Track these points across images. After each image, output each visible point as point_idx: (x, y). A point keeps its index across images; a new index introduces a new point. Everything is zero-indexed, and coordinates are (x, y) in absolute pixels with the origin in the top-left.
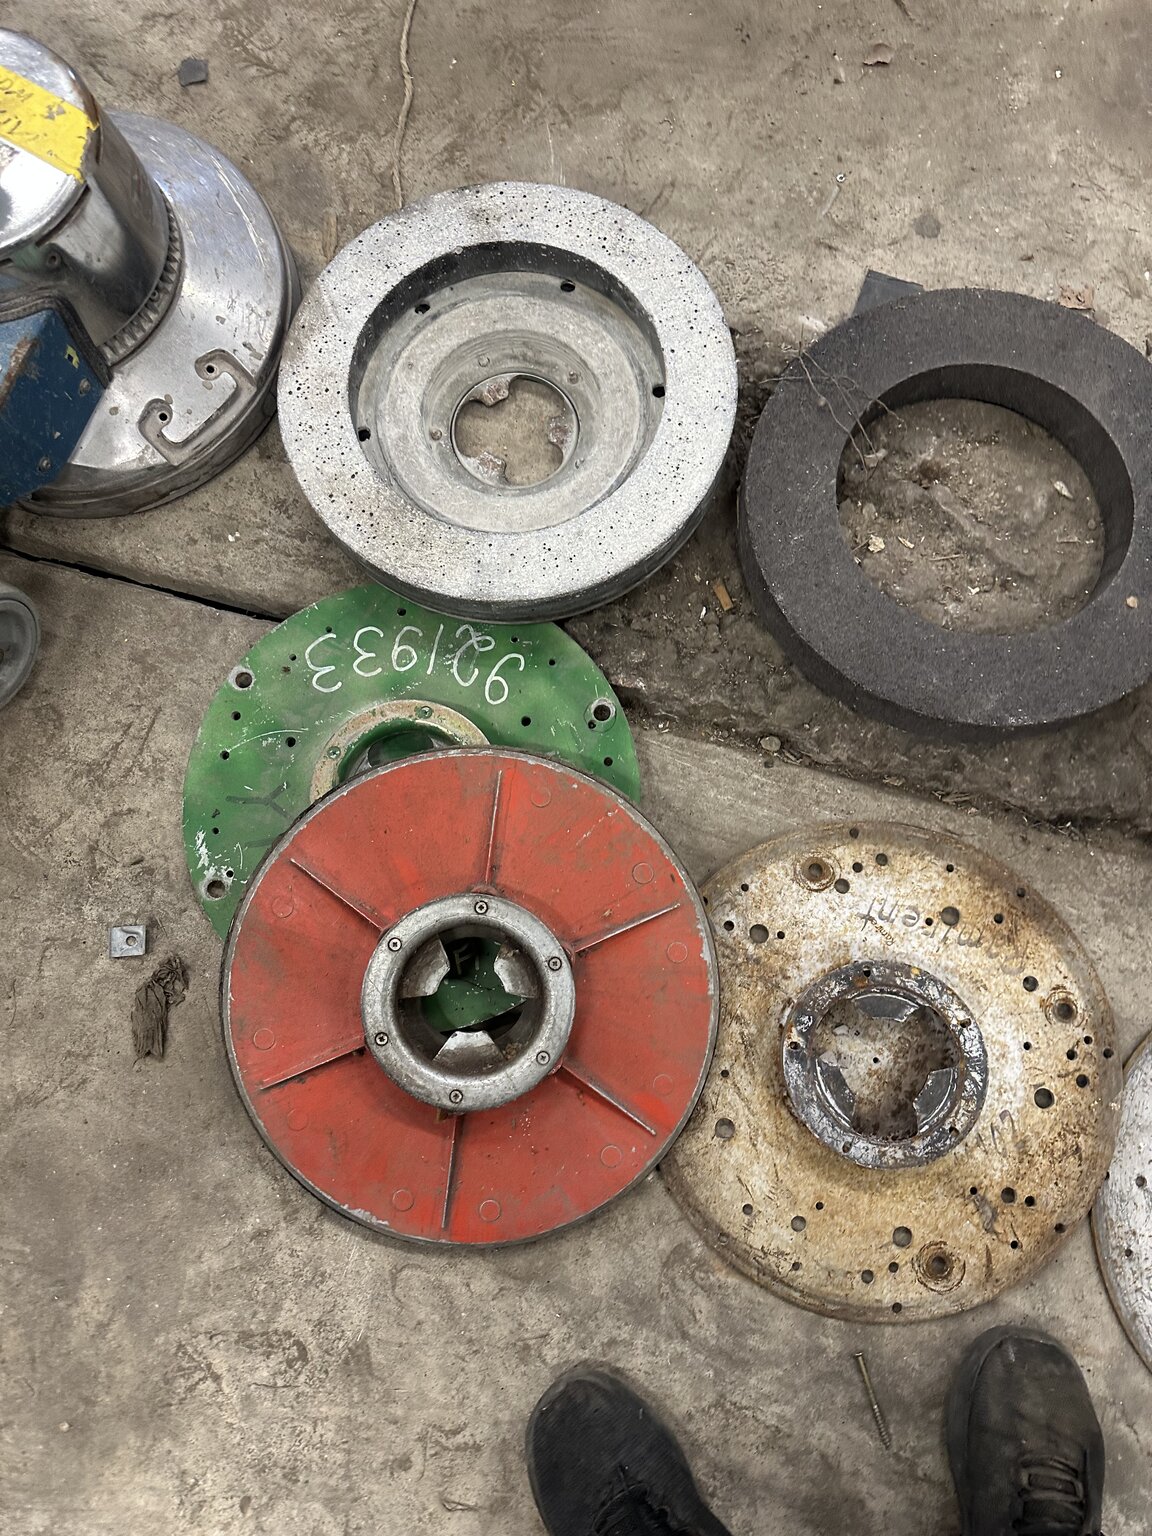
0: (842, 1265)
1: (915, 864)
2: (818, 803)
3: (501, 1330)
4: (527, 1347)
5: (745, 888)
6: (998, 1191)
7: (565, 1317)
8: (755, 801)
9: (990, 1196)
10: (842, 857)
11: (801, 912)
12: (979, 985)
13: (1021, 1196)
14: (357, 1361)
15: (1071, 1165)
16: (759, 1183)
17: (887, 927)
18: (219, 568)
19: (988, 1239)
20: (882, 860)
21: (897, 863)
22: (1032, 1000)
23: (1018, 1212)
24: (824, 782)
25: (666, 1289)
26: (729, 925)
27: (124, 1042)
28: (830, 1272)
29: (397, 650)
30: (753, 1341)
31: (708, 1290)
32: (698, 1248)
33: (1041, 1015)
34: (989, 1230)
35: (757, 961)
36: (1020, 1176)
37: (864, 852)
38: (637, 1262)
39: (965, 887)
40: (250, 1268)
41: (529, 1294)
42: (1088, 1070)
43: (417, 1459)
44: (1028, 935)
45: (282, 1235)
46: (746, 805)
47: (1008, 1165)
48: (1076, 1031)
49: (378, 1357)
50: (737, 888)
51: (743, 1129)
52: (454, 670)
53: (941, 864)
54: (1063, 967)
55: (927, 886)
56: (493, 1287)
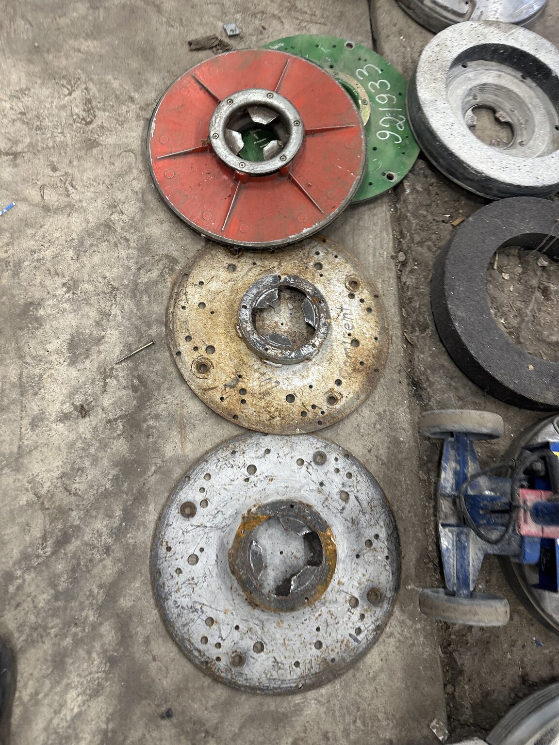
0: (190, 327)
1: (373, 324)
2: (383, 281)
3: (120, 196)
4: (115, 207)
5: (336, 257)
6: (244, 386)
7: (133, 219)
8: (374, 255)
9: (240, 383)
10: (364, 293)
11: (334, 281)
12: (330, 361)
13: (244, 397)
14: (91, 144)
15: (265, 417)
16: (214, 286)
17: (341, 317)
18: (388, 36)
19: (221, 386)
20: (369, 310)
21: (370, 316)
22: (332, 384)
23: (237, 397)
24: (393, 281)
25: (157, 258)
26: (318, 254)
27: (192, 37)
28: (186, 322)
29: (384, 96)
30: (145, 298)
31: (161, 275)
32: (178, 268)
33: (327, 390)
34: (225, 386)
35: (307, 268)
36: (253, 395)
37: (370, 302)
38: (164, 244)
39: (370, 346)
40: (117, 97)
41: (138, 204)
42: (310, 415)
43: (58, 174)
44: (360, 378)
45: (134, 106)
46: (371, 251)
47: (256, 389)
48: (325, 407)
49: (95, 151)
50: (335, 253)
51: (235, 275)
52: (385, 118)
53: (377, 335)
54: (351, 395)
55: (365, 331)
56: (136, 189)
